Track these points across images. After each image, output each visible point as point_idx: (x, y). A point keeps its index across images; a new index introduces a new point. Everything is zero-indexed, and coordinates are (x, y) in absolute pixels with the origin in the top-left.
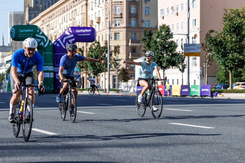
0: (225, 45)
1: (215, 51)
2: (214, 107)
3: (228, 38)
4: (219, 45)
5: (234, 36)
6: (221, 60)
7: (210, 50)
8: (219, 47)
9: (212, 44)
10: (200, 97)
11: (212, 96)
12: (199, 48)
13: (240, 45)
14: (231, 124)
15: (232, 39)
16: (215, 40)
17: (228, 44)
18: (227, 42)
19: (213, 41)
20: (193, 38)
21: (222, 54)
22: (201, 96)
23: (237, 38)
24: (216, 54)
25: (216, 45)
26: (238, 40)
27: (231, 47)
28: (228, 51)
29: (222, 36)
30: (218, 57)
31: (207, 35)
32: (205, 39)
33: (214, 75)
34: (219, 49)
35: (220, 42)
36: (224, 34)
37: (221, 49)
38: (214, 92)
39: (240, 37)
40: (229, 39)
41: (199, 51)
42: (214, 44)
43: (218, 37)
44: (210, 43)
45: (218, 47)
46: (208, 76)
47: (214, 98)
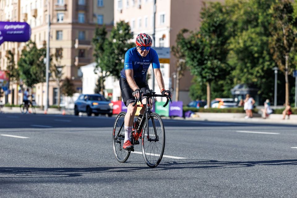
0: (203, 49)
1: (189, 57)
2: (187, 131)
3: (206, 40)
4: (194, 49)
5: (214, 37)
6: (197, 69)
7: (183, 56)
8: (195, 51)
9: (185, 48)
10: (169, 118)
11: (184, 116)
12: (167, 53)
13: (221, 49)
14: (208, 154)
15: (211, 41)
16: (190, 43)
17: (206, 48)
18: (205, 45)
19: (186, 43)
20: (160, 39)
21: (198, 61)
22: (170, 116)
23: (218, 41)
24: (190, 61)
25: (191, 49)
26: (219, 43)
27: (211, 53)
28: (206, 57)
29: (198, 38)
30: (192, 65)
31: (179, 36)
32: (176, 41)
33: (187, 89)
34: (193, 55)
35: (196, 45)
36: (201, 35)
37: (197, 54)
38: (187, 111)
39: (222, 39)
40: (208, 41)
41: (168, 56)
42: (187, 47)
43: (193, 39)
44: (183, 47)
45: (193, 51)
46: (179, 91)
47: (187, 119)
